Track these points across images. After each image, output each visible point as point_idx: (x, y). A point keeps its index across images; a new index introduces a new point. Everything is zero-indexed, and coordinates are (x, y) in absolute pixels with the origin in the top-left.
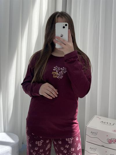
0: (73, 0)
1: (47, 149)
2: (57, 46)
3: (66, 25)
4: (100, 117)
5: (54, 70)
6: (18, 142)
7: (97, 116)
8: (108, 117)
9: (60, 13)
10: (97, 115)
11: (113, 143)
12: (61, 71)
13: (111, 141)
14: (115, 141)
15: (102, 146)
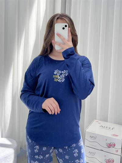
3: (66, 26)
4: (100, 122)
7: (97, 121)
8: (107, 122)
10: (96, 119)
11: (112, 147)
13: (110, 146)
14: (114, 145)
15: (101, 150)
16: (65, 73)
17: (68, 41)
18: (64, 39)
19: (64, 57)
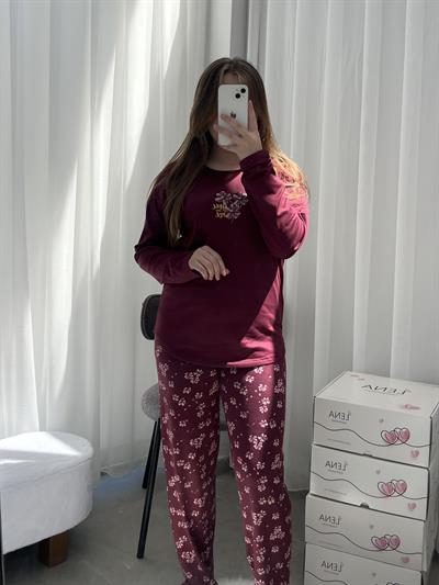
0: (269, 2)
1: (211, 394)
2: (223, 141)
3: (243, 91)
4: (361, 375)
5: (217, 199)
6: (90, 456)
9: (231, 62)
10: (351, 370)
12: (233, 200)
13: (393, 438)
14: (407, 435)
15: (365, 455)
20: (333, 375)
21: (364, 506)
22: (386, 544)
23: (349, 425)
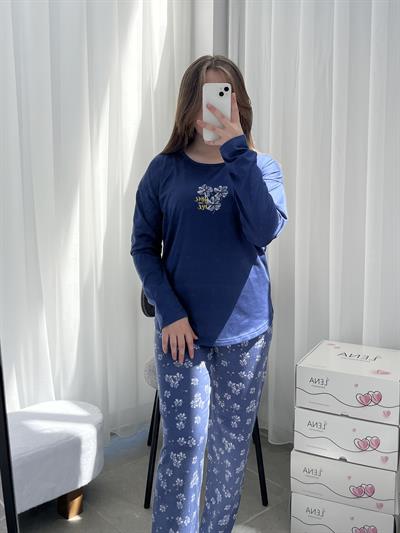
3: (226, 89)
4: (338, 344)
7: (330, 342)
10: (328, 339)
11: (372, 403)
13: (367, 400)
14: (380, 398)
15: (342, 415)
16: (222, 191)
17: (232, 120)
18: (223, 117)
19: (224, 159)
20: (312, 344)
21: (343, 460)
22: (362, 492)
23: (327, 389)
